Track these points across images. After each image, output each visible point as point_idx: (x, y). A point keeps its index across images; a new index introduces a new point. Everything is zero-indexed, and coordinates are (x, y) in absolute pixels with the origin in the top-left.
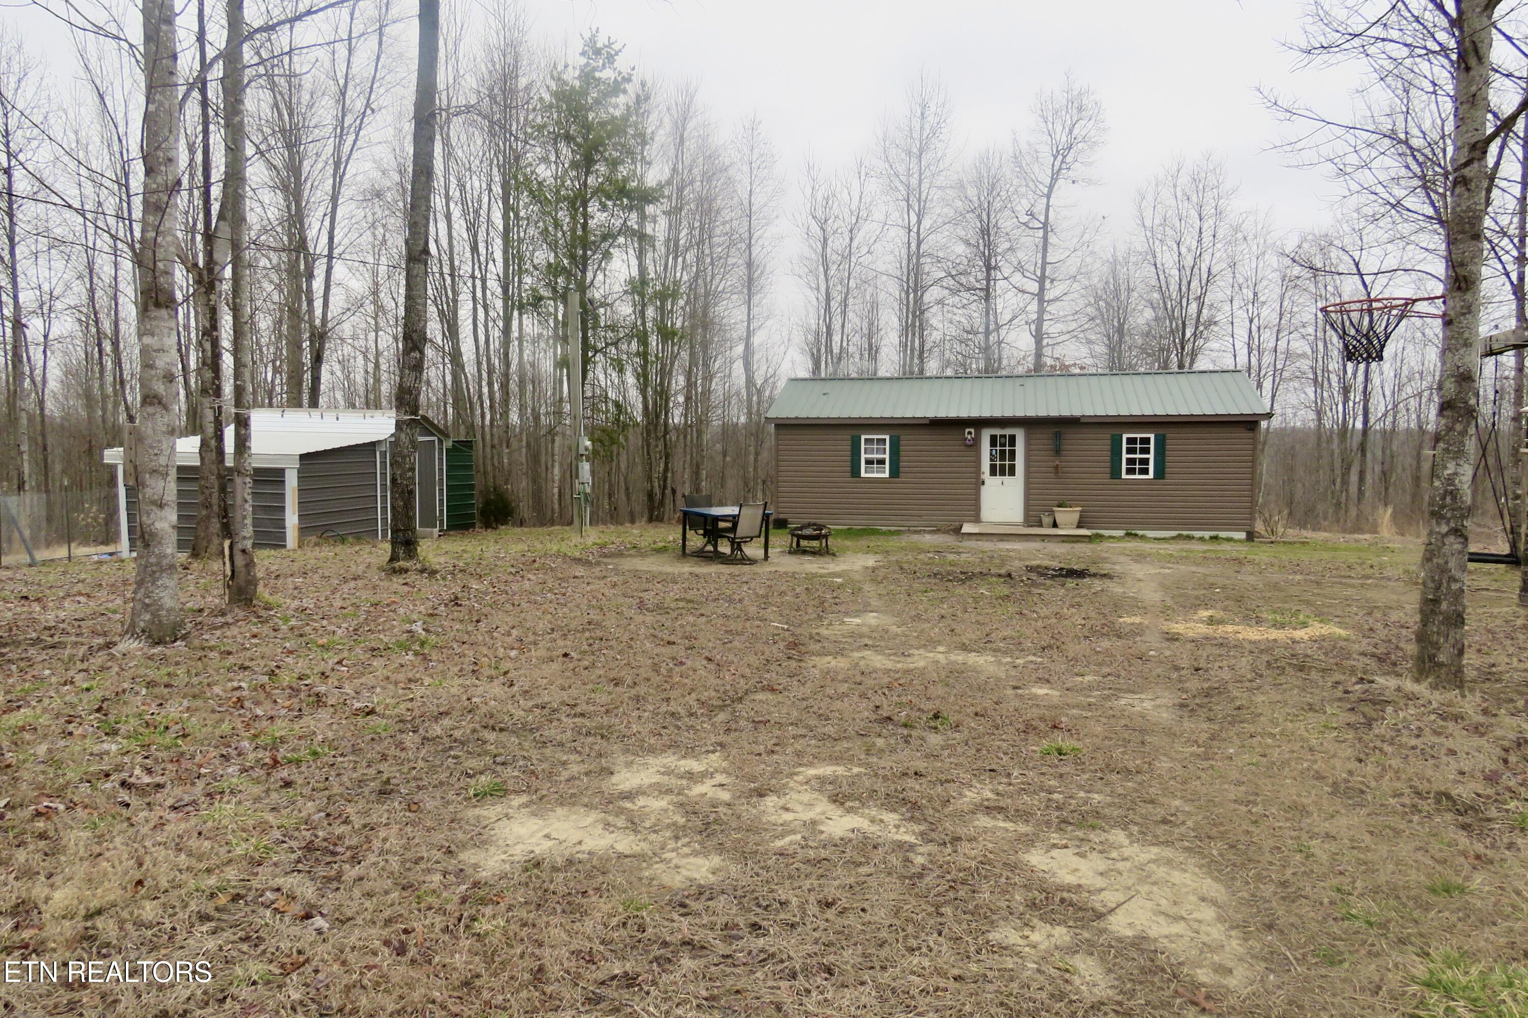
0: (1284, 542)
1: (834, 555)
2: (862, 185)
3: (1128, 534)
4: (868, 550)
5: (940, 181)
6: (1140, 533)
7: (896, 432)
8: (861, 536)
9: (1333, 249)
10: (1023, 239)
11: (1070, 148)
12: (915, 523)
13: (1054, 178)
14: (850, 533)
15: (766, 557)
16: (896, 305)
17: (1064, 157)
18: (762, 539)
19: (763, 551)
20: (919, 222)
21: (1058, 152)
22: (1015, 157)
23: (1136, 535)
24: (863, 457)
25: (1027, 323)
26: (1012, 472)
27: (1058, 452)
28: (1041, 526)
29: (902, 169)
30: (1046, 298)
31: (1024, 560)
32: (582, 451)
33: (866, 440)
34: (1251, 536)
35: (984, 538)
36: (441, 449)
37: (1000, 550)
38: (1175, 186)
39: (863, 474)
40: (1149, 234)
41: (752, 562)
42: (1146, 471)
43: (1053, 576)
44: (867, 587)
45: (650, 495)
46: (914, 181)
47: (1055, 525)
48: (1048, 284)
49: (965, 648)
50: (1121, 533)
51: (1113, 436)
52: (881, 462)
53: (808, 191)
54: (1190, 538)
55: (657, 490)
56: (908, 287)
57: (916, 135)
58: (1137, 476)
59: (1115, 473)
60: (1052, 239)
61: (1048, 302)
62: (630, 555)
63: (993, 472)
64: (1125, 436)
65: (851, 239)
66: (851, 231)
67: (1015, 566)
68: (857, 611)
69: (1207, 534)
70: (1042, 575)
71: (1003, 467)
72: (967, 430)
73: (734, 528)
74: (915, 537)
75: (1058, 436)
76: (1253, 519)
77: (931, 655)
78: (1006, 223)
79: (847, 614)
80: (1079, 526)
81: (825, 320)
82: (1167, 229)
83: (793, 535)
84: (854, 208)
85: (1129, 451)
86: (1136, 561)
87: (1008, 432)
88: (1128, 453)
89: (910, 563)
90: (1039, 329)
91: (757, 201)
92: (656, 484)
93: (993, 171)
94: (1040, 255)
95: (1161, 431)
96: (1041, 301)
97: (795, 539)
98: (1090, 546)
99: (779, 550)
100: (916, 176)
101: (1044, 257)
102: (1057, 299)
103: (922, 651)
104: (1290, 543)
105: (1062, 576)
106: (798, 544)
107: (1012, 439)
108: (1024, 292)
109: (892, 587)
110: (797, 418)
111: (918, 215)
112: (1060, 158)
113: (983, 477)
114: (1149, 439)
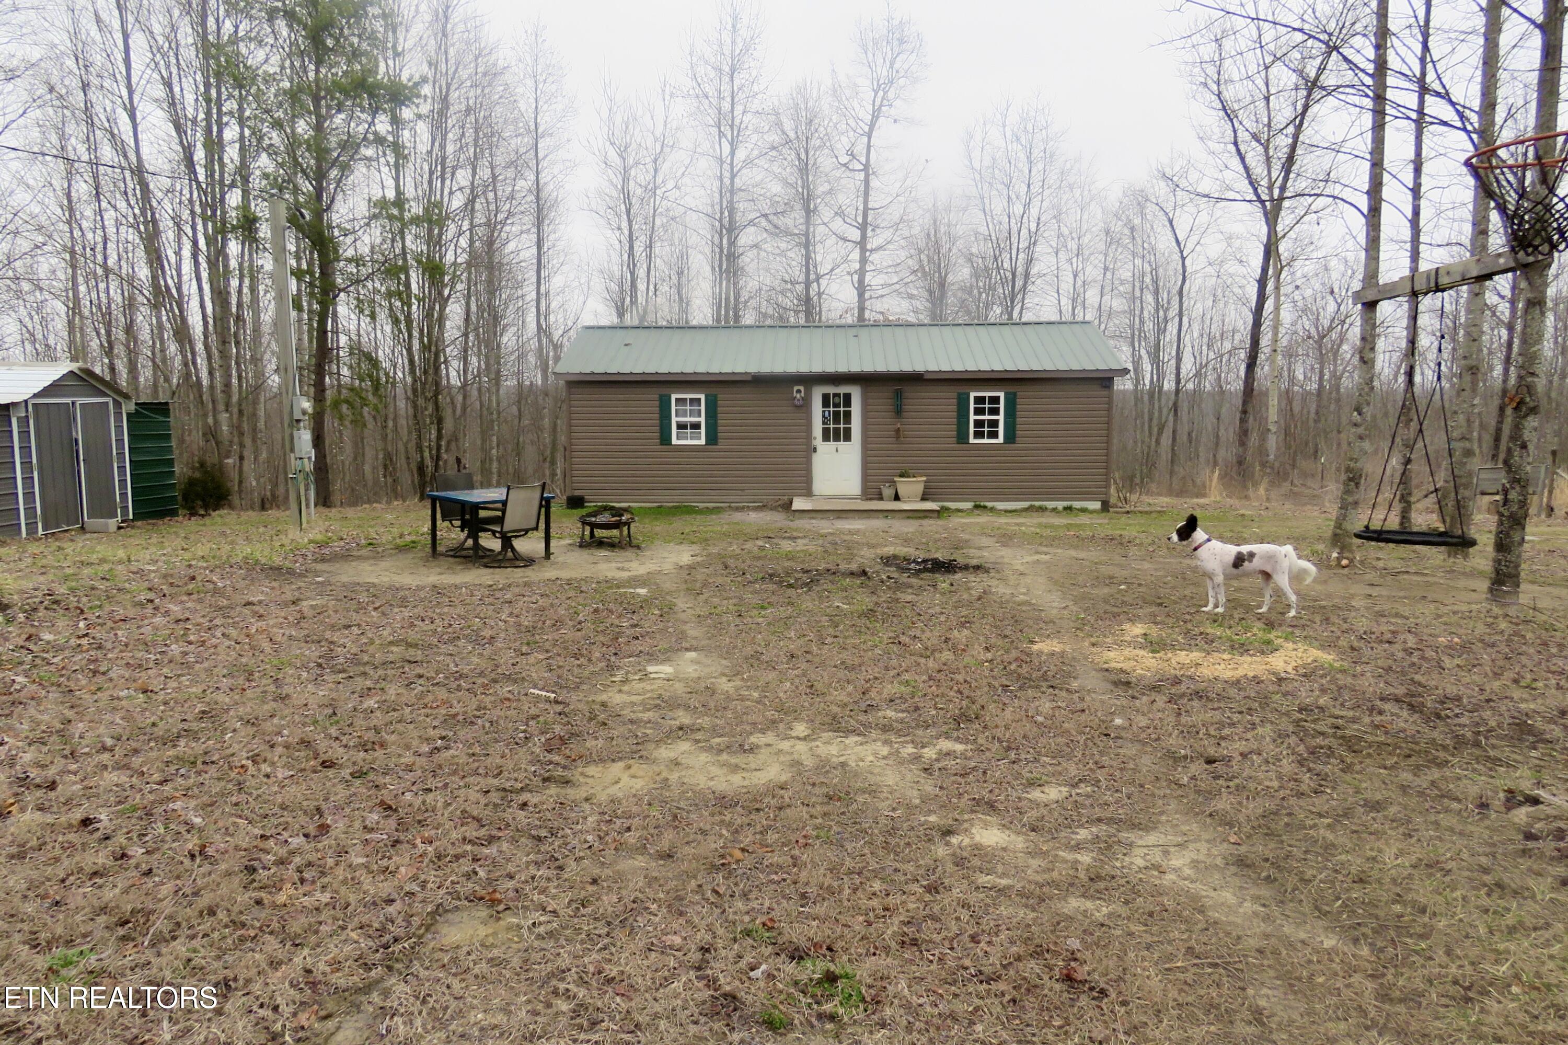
0: (1141, 512)
1: (638, 547)
2: (667, 109)
3: (977, 507)
4: (683, 539)
5: (755, 105)
6: (989, 504)
7: (713, 390)
8: (674, 515)
9: (1148, 204)
10: (843, 181)
11: (892, 83)
12: (737, 498)
13: (875, 116)
14: (660, 512)
15: (548, 554)
16: (708, 250)
17: (885, 93)
18: (541, 533)
19: (543, 545)
20: (733, 153)
21: (879, 86)
22: (835, 91)
23: (985, 507)
24: (674, 420)
25: (848, 273)
26: (848, 438)
27: (898, 412)
28: (881, 498)
29: (711, 90)
30: (869, 247)
31: (873, 546)
32: (297, 415)
33: (677, 400)
34: (1106, 506)
35: (819, 515)
36: (118, 414)
37: (842, 532)
38: (1004, 126)
39: (675, 441)
40: (978, 177)
41: (529, 562)
42: (994, 435)
43: (919, 571)
44: (682, 603)
45: (421, 468)
46: (726, 106)
47: (897, 498)
48: (869, 233)
49: (836, 725)
50: (969, 505)
51: (959, 394)
52: (696, 426)
53: (605, 114)
54: (1042, 509)
55: (428, 462)
56: (722, 225)
57: (727, 52)
58: (986, 441)
59: (962, 437)
60: (874, 183)
61: (871, 251)
62: (359, 558)
63: (826, 437)
64: (973, 395)
65: (656, 171)
66: (655, 161)
67: (866, 557)
68: (666, 651)
69: (1060, 505)
70: (903, 570)
71: (837, 431)
72: (796, 388)
73: (500, 520)
74: (738, 516)
75: (898, 395)
76: (1107, 487)
77: (785, 745)
78: (825, 162)
79: (652, 657)
80: (924, 499)
81: (629, 266)
82: (997, 171)
83: (584, 523)
84: (658, 134)
85: (978, 411)
86: (1004, 545)
87: (842, 390)
88: (976, 413)
89: (736, 557)
90: (861, 281)
91: (545, 121)
92: (427, 454)
93: (810, 104)
94: (861, 199)
95: (1011, 389)
96: (863, 250)
97: (588, 529)
98: (940, 522)
99: (568, 541)
100: (729, 99)
101: (866, 202)
102: (880, 248)
103: (770, 737)
104: (1146, 513)
105: (926, 570)
106: (592, 533)
107: (848, 399)
108: (845, 240)
109: (716, 600)
110: (593, 373)
111: (731, 144)
112: (881, 93)
113: (815, 443)
114: (998, 398)
